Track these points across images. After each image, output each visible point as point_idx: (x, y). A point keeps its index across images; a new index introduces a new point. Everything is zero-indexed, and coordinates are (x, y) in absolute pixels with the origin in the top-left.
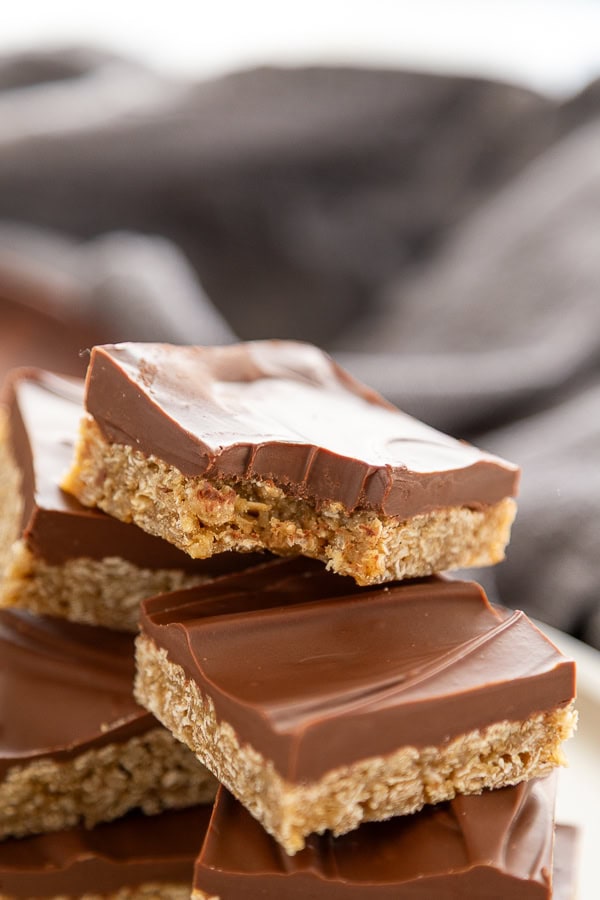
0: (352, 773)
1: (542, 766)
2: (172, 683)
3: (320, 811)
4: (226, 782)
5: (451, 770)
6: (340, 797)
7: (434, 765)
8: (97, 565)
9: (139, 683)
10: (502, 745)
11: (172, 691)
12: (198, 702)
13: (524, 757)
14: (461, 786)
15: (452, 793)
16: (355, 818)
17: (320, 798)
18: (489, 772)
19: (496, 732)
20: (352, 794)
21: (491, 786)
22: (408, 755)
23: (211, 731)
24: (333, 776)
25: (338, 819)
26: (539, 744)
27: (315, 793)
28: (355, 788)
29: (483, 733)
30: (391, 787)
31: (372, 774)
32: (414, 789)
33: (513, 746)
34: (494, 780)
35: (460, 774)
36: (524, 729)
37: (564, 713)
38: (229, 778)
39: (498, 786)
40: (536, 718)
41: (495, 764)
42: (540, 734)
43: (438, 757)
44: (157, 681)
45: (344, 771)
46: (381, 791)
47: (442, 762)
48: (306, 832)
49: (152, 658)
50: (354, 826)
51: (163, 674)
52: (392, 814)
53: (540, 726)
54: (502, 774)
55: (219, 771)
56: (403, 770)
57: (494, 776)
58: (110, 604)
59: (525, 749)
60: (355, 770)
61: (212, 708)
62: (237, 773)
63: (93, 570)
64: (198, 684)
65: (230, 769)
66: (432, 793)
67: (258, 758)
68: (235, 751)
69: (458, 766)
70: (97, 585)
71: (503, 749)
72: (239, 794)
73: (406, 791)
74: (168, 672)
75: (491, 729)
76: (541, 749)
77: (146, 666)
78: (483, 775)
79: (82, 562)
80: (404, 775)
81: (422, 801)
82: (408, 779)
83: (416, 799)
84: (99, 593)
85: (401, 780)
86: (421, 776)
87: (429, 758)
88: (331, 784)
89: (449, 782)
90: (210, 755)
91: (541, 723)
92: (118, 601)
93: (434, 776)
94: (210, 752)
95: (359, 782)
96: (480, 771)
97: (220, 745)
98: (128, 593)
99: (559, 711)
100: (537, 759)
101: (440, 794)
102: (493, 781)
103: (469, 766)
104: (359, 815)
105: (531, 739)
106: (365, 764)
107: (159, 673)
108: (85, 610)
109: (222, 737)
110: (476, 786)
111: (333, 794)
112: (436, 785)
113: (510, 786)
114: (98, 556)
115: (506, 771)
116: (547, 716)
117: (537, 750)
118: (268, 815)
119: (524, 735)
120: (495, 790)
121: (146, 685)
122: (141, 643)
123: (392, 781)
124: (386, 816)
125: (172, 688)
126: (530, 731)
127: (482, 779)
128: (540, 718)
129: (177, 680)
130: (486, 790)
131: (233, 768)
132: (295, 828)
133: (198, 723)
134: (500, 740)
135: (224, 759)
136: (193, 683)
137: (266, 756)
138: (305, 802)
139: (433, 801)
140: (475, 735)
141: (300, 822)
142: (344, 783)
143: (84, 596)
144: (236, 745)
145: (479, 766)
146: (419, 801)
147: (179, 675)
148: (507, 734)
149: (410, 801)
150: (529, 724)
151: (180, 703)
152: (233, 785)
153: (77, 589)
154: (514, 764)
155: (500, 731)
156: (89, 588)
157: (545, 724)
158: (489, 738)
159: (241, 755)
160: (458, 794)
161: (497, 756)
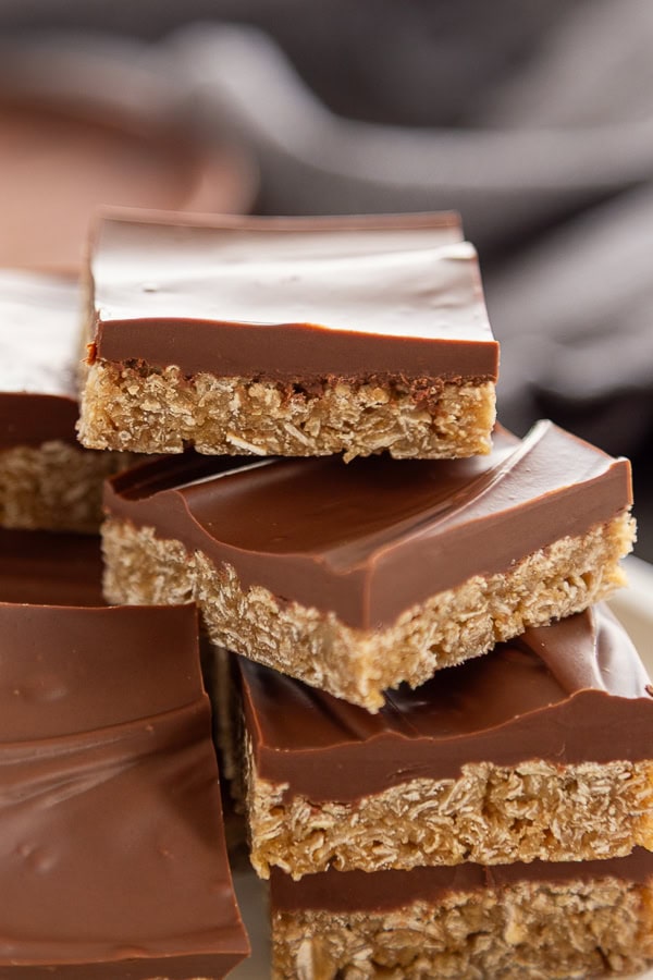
0: (424, 609)
1: (606, 587)
2: (163, 564)
3: (395, 659)
4: (262, 658)
5: (519, 599)
6: (414, 641)
7: (502, 594)
8: (36, 454)
9: (109, 579)
10: (565, 566)
11: (164, 574)
12: (209, 574)
13: (586, 578)
14: (530, 616)
15: (521, 626)
16: (430, 664)
17: (395, 643)
18: (556, 599)
19: (559, 550)
20: (426, 635)
21: (558, 615)
22: (478, 583)
23: (232, 604)
24: (407, 616)
25: (414, 668)
26: (601, 560)
27: (391, 638)
28: (429, 629)
29: (547, 553)
30: (463, 624)
31: (444, 610)
32: (484, 625)
33: (577, 565)
34: (561, 608)
35: (528, 604)
36: (586, 544)
37: (621, 523)
38: (267, 652)
39: (565, 615)
40: (595, 531)
41: (560, 590)
42: (600, 550)
43: (506, 585)
44: (139, 569)
45: (417, 609)
46: (453, 629)
47: (510, 590)
48: (384, 686)
49: (127, 543)
50: (430, 675)
51: (148, 558)
52: (466, 658)
53: (599, 540)
54: (568, 600)
55: (250, 648)
56: (473, 603)
57: (560, 603)
58: (49, 500)
59: (588, 568)
60: (427, 605)
61: (232, 575)
62: (278, 642)
63: (30, 460)
64: (208, 553)
65: (267, 641)
66: (503, 628)
67: (312, 613)
68: (274, 616)
69: (524, 594)
70: (33, 478)
71: (566, 570)
72: (283, 666)
73: (477, 628)
74: (157, 553)
75: (554, 547)
76: (603, 567)
77: (121, 554)
78: (550, 602)
79: (18, 451)
80: (475, 609)
81: (493, 639)
82: (479, 613)
83: (487, 637)
84: (37, 489)
85: (472, 615)
86: (492, 609)
87: (498, 586)
88: (404, 625)
89: (517, 613)
90: (235, 635)
91: (601, 535)
92: (59, 495)
93: (504, 608)
94: (233, 629)
95: (432, 621)
96: (547, 597)
97: (250, 616)
98: (71, 485)
99: (617, 520)
100: (600, 580)
101: (511, 630)
102: (560, 610)
103: (536, 594)
104: (432, 661)
105: (592, 557)
106: (436, 600)
107: (142, 558)
108: (22, 512)
109: (252, 606)
110: (544, 617)
111: (407, 639)
112: (506, 619)
113: (576, 614)
114: (35, 443)
115: (572, 596)
116: (606, 527)
117: (599, 568)
118: (333, 676)
119: (584, 551)
120: (562, 619)
121: (118, 579)
122: (110, 529)
123: (463, 617)
124: (460, 660)
125: (166, 570)
126: (590, 547)
127: (549, 607)
128: (600, 531)
129: (175, 558)
130: (553, 619)
131: (271, 638)
132: (372, 682)
133: (211, 601)
134: (563, 559)
135: (256, 630)
136: (199, 555)
137: (323, 608)
138: (381, 650)
139: (504, 638)
140: (539, 555)
141: (377, 675)
142: (417, 624)
143: (20, 494)
144: (275, 608)
145: (545, 593)
146: (490, 639)
147: (177, 551)
148: (570, 552)
149: (481, 641)
150: (589, 538)
151: (179, 585)
152: (272, 659)
153: (12, 486)
154: (578, 587)
155: (564, 546)
156: (26, 485)
157: (605, 536)
158: (553, 558)
159: (285, 617)
160: (528, 627)
161: (562, 579)
